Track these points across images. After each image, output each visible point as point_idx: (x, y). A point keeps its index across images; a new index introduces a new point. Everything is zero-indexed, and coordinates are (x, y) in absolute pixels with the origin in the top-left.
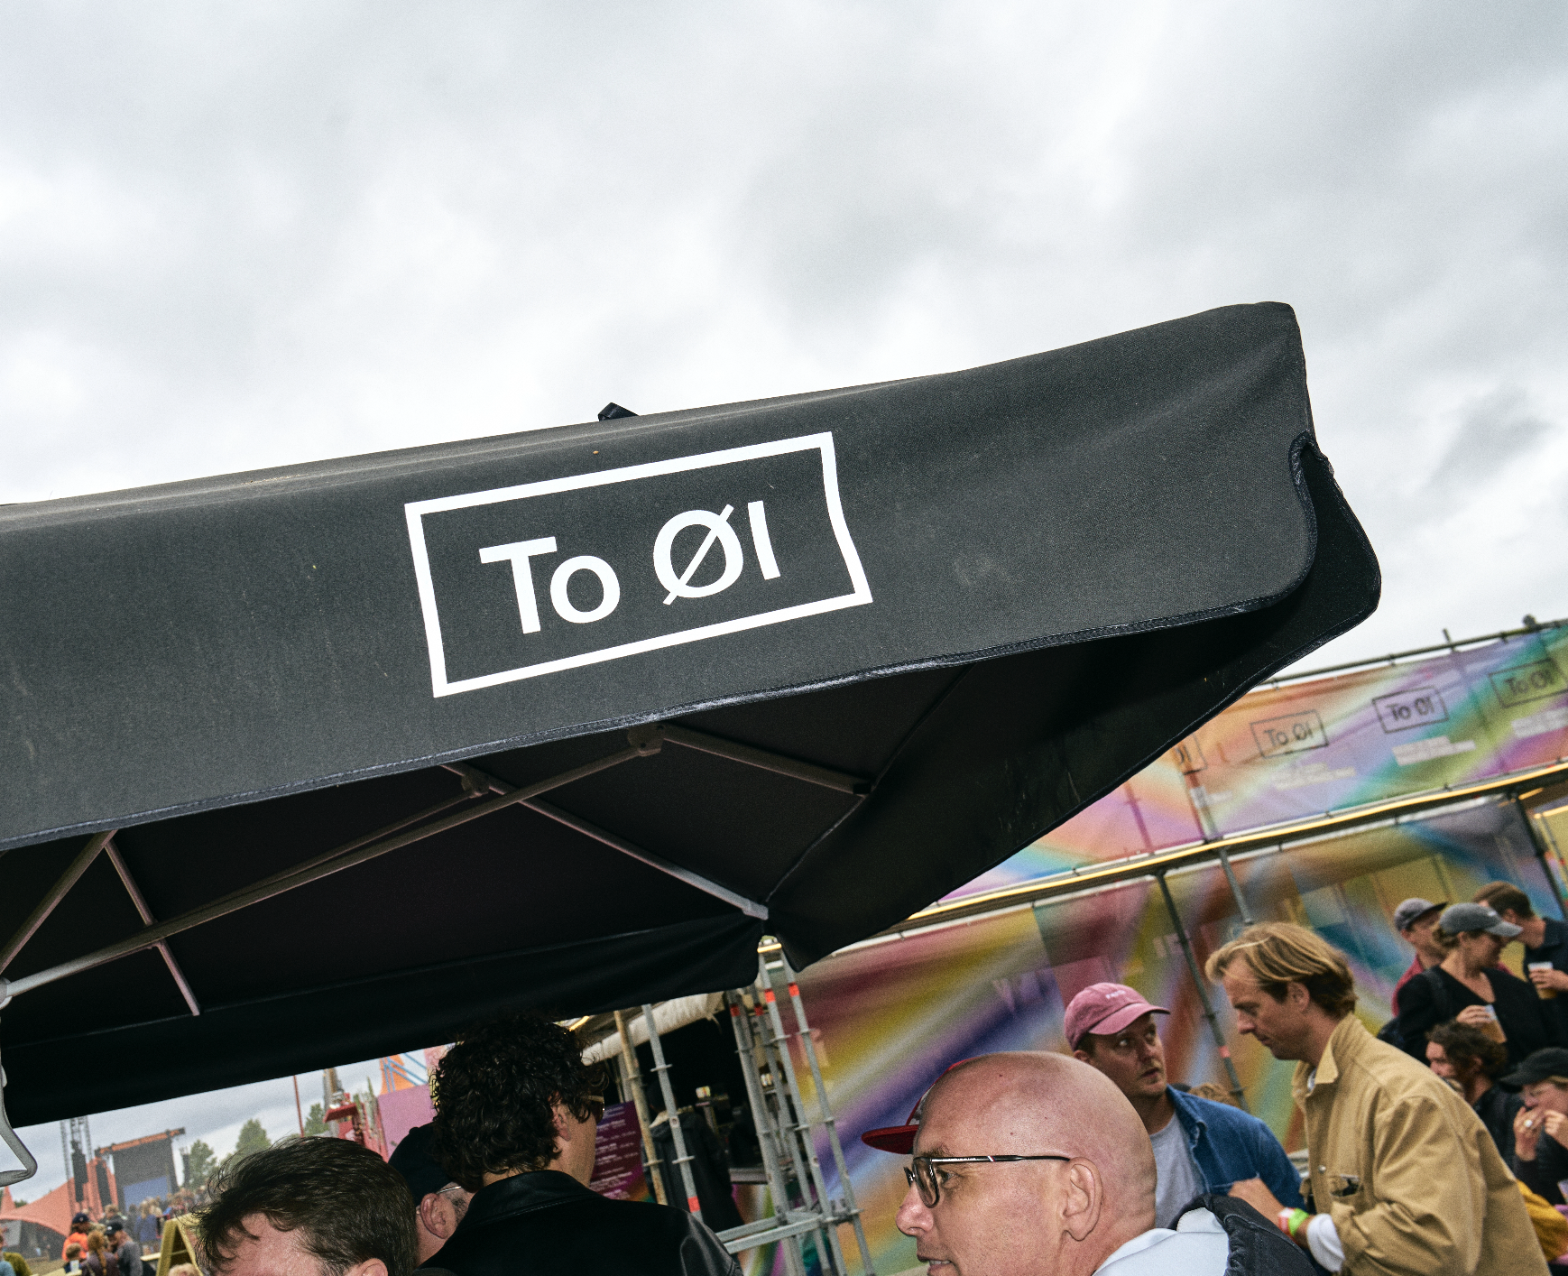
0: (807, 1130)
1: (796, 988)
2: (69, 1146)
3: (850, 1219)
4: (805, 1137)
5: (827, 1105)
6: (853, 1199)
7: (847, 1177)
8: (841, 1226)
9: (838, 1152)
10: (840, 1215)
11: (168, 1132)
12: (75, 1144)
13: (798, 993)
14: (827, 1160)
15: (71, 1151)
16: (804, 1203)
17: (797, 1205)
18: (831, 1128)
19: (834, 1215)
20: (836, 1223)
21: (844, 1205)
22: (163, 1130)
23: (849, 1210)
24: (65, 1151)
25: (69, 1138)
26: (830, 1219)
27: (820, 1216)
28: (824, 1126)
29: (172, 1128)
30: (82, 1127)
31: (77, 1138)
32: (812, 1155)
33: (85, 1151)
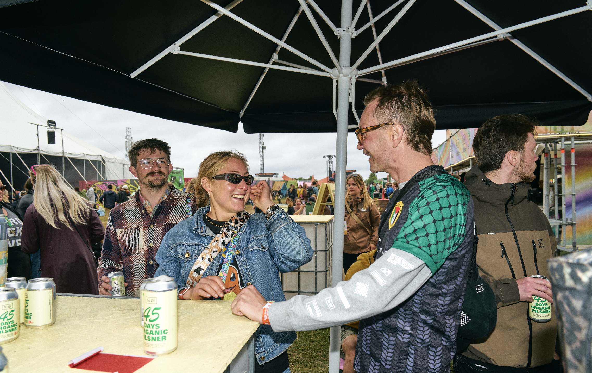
0: (564, 195)
1: (574, 150)
2: (328, 169)
3: (572, 225)
4: (563, 197)
5: (574, 189)
6: (575, 220)
7: (575, 212)
8: (568, 226)
9: (574, 204)
10: (569, 223)
11: (352, 170)
12: (330, 168)
13: (574, 151)
14: (569, 206)
15: (329, 170)
16: (555, 218)
17: (552, 218)
18: (573, 196)
19: (566, 222)
20: (566, 225)
21: (571, 220)
22: (351, 170)
23: (573, 222)
24: (327, 169)
25: (328, 167)
26: (565, 223)
27: (561, 222)
28: (571, 195)
29: (354, 169)
30: (332, 165)
31: (330, 167)
32: (564, 203)
33: (332, 171)
